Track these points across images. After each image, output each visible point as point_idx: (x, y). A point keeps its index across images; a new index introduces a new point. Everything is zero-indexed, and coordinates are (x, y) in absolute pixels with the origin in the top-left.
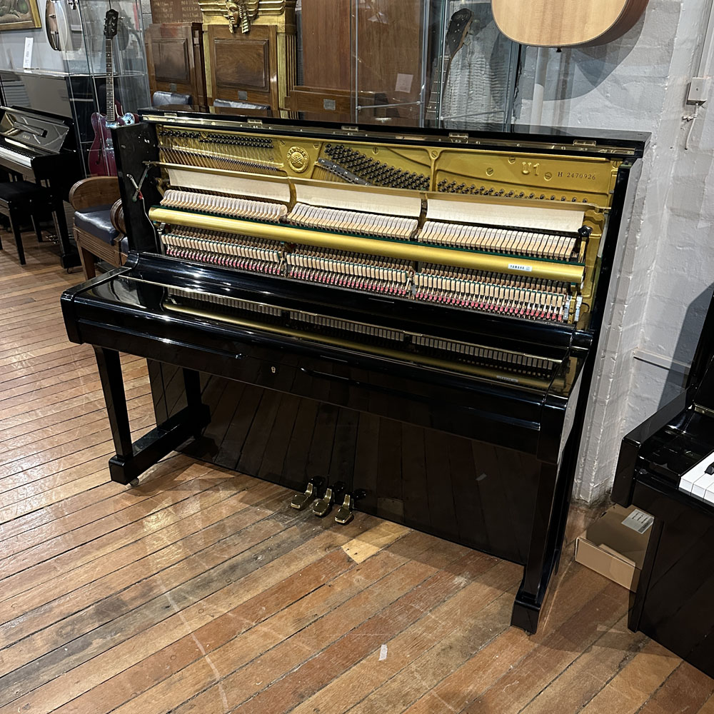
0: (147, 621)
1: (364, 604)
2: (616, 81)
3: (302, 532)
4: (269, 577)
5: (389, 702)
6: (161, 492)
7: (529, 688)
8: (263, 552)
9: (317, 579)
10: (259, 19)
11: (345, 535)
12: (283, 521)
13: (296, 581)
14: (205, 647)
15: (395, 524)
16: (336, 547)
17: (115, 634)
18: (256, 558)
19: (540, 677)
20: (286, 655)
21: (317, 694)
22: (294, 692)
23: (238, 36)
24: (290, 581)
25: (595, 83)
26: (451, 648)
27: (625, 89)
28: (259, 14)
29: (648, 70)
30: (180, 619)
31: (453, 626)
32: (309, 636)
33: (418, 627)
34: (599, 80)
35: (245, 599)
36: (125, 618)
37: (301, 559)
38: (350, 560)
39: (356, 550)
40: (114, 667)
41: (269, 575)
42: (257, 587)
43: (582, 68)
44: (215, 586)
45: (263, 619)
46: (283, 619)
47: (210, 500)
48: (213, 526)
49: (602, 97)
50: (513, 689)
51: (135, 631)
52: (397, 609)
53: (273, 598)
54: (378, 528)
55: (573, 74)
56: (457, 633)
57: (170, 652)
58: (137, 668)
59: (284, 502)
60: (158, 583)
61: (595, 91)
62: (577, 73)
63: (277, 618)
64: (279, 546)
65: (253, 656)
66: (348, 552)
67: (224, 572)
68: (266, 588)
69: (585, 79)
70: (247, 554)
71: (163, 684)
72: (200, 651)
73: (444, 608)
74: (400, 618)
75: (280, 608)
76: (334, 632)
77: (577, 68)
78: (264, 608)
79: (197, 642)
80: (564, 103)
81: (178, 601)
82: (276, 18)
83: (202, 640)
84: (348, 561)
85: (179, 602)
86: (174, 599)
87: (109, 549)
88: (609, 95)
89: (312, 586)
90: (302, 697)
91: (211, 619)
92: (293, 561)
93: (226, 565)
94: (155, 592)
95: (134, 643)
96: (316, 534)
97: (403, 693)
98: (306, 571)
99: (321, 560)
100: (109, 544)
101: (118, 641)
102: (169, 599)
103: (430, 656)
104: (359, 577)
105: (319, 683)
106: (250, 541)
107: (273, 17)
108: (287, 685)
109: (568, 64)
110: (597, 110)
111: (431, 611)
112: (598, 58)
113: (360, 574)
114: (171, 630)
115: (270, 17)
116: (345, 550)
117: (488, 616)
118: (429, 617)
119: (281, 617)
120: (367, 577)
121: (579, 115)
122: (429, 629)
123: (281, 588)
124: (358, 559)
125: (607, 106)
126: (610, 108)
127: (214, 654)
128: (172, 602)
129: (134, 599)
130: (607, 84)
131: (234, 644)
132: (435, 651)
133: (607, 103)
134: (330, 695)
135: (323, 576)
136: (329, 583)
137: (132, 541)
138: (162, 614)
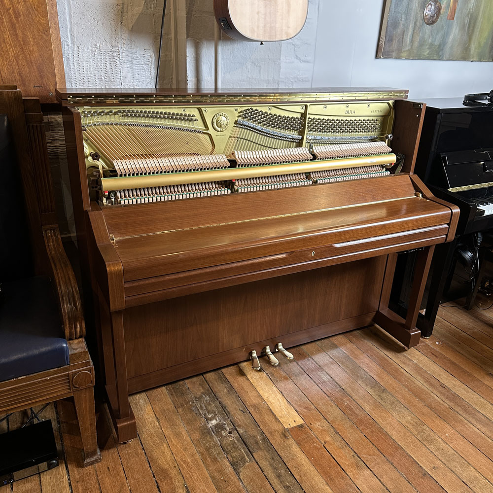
1: (343, 427)
3: (262, 450)
5: (423, 432)
9: (316, 448)
13: (319, 462)
26: (380, 396)
31: (363, 390)
33: (365, 406)
37: (296, 455)
39: (291, 420)
50: (407, 381)
52: (348, 412)
56: (369, 390)
63: (356, 480)
66: (292, 426)
74: (357, 412)
84: (302, 427)
89: (324, 453)
90: (425, 475)
92: (296, 461)
96: (267, 442)
98: (309, 454)
99: (297, 443)
103: (386, 406)
104: (318, 425)
111: (351, 397)
113: (315, 424)
116: (289, 427)
118: (357, 399)
120: (318, 420)
124: (299, 421)
134: (421, 459)
135: (315, 444)
136: (323, 442)
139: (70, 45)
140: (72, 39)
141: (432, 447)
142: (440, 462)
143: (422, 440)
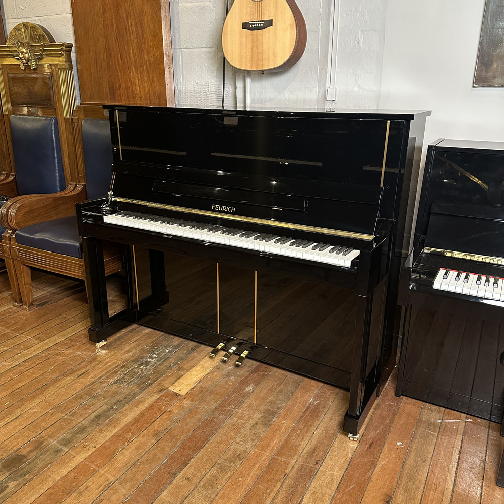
0: (46, 462)
1: (195, 415)
3: (138, 387)
4: (127, 416)
5: (230, 462)
7: (307, 432)
8: (116, 404)
9: (160, 409)
10: (44, 60)
11: (169, 381)
12: (123, 383)
13: (146, 414)
14: (97, 466)
16: (165, 389)
17: (25, 476)
18: (113, 408)
19: (311, 426)
20: (155, 455)
21: (184, 470)
22: (169, 473)
23: (27, 71)
24: (142, 415)
26: (256, 424)
28: (44, 56)
30: (72, 455)
31: (254, 413)
32: (167, 441)
33: (233, 419)
35: (114, 432)
36: (29, 464)
37: (145, 402)
38: (177, 395)
39: (180, 388)
40: (32, 495)
41: (126, 415)
42: (120, 423)
44: (89, 430)
45: (132, 440)
46: (145, 437)
47: (64, 382)
48: (73, 396)
50: (299, 435)
51: (39, 470)
52: (217, 412)
53: (133, 427)
54: (189, 373)
56: (257, 416)
57: (72, 475)
58: (51, 491)
59: (119, 372)
60: (46, 438)
63: (141, 437)
64: (126, 398)
65: (133, 461)
66: (174, 391)
67: (93, 421)
68: (127, 423)
70: (104, 407)
71: (74, 495)
72: (94, 468)
73: (245, 405)
74: (221, 417)
75: (141, 431)
76: (182, 435)
78: (129, 434)
79: (90, 464)
81: (65, 445)
82: (57, 58)
83: (93, 462)
86: (62, 444)
89: (157, 414)
90: (175, 474)
91: (94, 449)
92: (139, 403)
93: (92, 417)
94: (45, 443)
95: (42, 477)
96: (149, 386)
97: (237, 454)
98: (150, 407)
99: (158, 399)
101: (28, 479)
102: (58, 445)
103: (246, 431)
104: (186, 402)
105: (183, 464)
106: (104, 400)
107: (55, 58)
108: (162, 471)
111: (237, 408)
113: (187, 401)
114: (67, 463)
115: (53, 58)
116: (172, 390)
117: (271, 403)
118: (238, 412)
119: (143, 436)
120: (192, 401)
122: (240, 418)
123: (136, 420)
124: (183, 393)
127: (105, 468)
128: (61, 446)
129: (30, 452)
131: (117, 459)
132: (248, 429)
134: (193, 468)
135: (163, 407)
136: (169, 410)
137: (14, 418)
138: (56, 455)
139: (181, 81)
140: (183, 78)
141: (213, 472)
142: (198, 481)
143: (218, 464)
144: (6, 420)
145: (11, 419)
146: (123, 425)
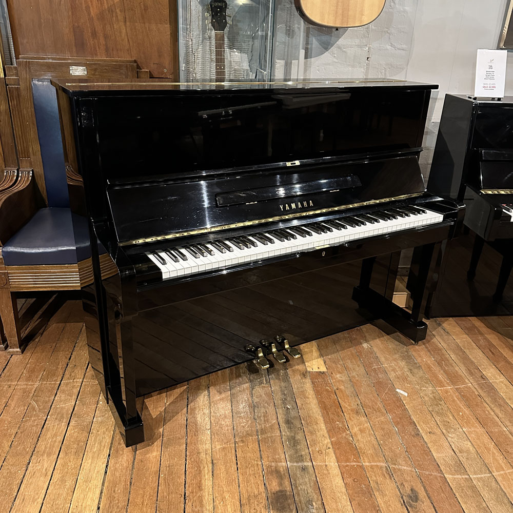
0: (310, 483)
1: (360, 383)
2: (339, 48)
3: (279, 380)
4: (311, 410)
5: (437, 406)
6: (161, 430)
7: (448, 361)
8: (284, 403)
9: (327, 391)
11: (298, 365)
12: (262, 383)
13: (324, 400)
14: (355, 462)
15: (306, 344)
16: (306, 372)
17: (312, 505)
18: (288, 408)
19: (443, 355)
20: (383, 429)
21: (419, 428)
22: (413, 436)
24: (321, 402)
25: (327, 49)
26: (411, 370)
27: (345, 52)
29: (357, 41)
30: (321, 466)
31: (397, 362)
32: (373, 414)
33: (391, 374)
34: (329, 47)
35: (324, 427)
36: (299, 495)
37: (306, 390)
39: (315, 366)
41: (309, 409)
42: (316, 418)
43: (318, 40)
44: (299, 436)
45: (347, 427)
46: (353, 418)
49: (331, 56)
50: (447, 365)
51: (316, 493)
52: (373, 374)
53: (331, 415)
54: (303, 351)
55: (312, 44)
56: (402, 363)
57: (349, 480)
58: (355, 502)
60: (273, 464)
61: (327, 54)
62: (314, 42)
63: (350, 420)
64: (284, 394)
65: (376, 443)
66: (314, 370)
67: (290, 428)
68: (321, 415)
69: (321, 47)
70: (280, 411)
71: (377, 494)
72: (357, 465)
73: (382, 359)
74: (380, 376)
75: (342, 416)
76: (376, 404)
77: (314, 40)
78: (338, 423)
79: (348, 464)
80: (307, 61)
81: (301, 461)
83: (347, 460)
84: (323, 374)
85: (303, 460)
86: (298, 462)
87: (207, 482)
88: (335, 55)
89: (332, 395)
90: (418, 434)
91: (331, 450)
92: (304, 394)
93: (283, 425)
94: (282, 470)
95: (328, 497)
96: (287, 376)
97: (433, 398)
98: (318, 393)
99: (313, 383)
100: (200, 481)
101: (320, 506)
102: (295, 464)
103: (413, 379)
104: (338, 376)
105: (411, 424)
106: (268, 405)
108: (406, 437)
109: (308, 37)
110: (329, 64)
111: (381, 364)
112: (327, 35)
113: (336, 375)
114: (329, 473)
116: (312, 370)
117: (396, 349)
118: (386, 367)
120: (340, 373)
121: (317, 68)
122: (394, 371)
123: (325, 409)
124: (323, 369)
125: (335, 62)
126: (337, 62)
127: (363, 459)
128: (300, 464)
129: (281, 484)
130: (333, 49)
131: (360, 448)
132: (411, 376)
133: (335, 60)
134: (422, 423)
135: (327, 388)
136: (335, 388)
137: (210, 465)
138: (308, 473)
141: (438, 419)
142: (439, 430)
143: (432, 411)
144: (206, 472)
145: (211, 468)
146: (321, 418)
